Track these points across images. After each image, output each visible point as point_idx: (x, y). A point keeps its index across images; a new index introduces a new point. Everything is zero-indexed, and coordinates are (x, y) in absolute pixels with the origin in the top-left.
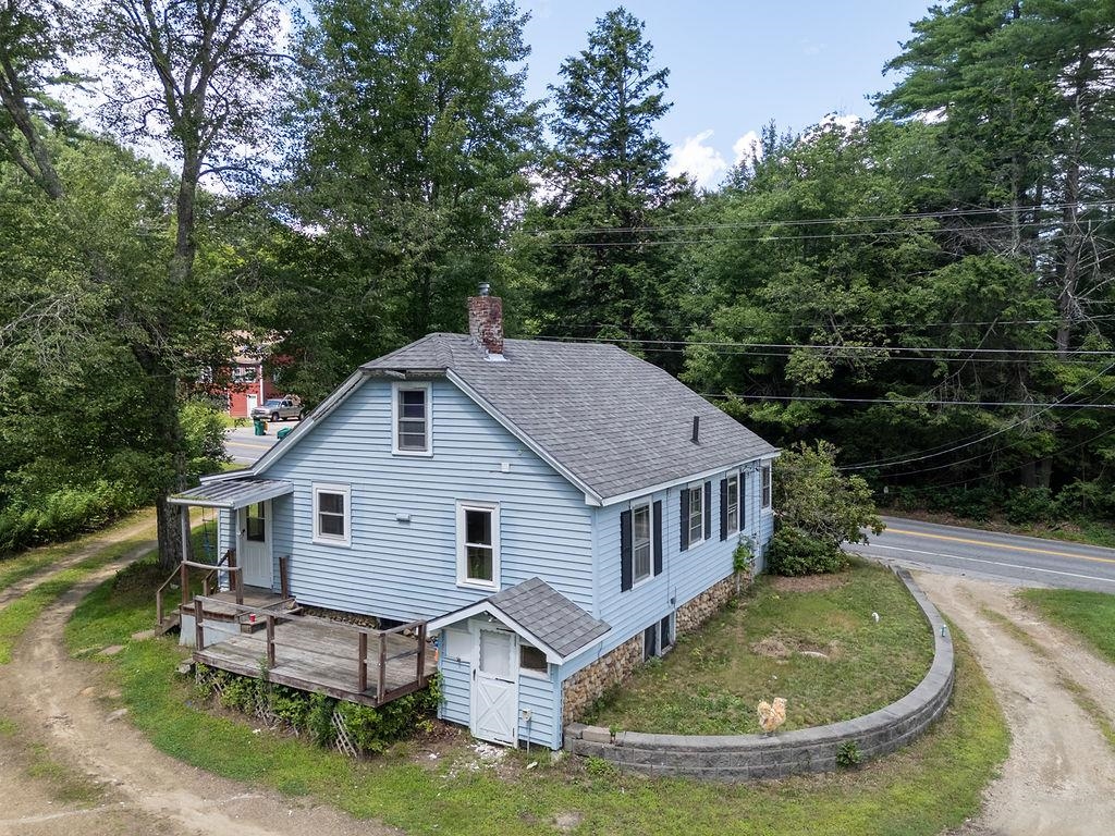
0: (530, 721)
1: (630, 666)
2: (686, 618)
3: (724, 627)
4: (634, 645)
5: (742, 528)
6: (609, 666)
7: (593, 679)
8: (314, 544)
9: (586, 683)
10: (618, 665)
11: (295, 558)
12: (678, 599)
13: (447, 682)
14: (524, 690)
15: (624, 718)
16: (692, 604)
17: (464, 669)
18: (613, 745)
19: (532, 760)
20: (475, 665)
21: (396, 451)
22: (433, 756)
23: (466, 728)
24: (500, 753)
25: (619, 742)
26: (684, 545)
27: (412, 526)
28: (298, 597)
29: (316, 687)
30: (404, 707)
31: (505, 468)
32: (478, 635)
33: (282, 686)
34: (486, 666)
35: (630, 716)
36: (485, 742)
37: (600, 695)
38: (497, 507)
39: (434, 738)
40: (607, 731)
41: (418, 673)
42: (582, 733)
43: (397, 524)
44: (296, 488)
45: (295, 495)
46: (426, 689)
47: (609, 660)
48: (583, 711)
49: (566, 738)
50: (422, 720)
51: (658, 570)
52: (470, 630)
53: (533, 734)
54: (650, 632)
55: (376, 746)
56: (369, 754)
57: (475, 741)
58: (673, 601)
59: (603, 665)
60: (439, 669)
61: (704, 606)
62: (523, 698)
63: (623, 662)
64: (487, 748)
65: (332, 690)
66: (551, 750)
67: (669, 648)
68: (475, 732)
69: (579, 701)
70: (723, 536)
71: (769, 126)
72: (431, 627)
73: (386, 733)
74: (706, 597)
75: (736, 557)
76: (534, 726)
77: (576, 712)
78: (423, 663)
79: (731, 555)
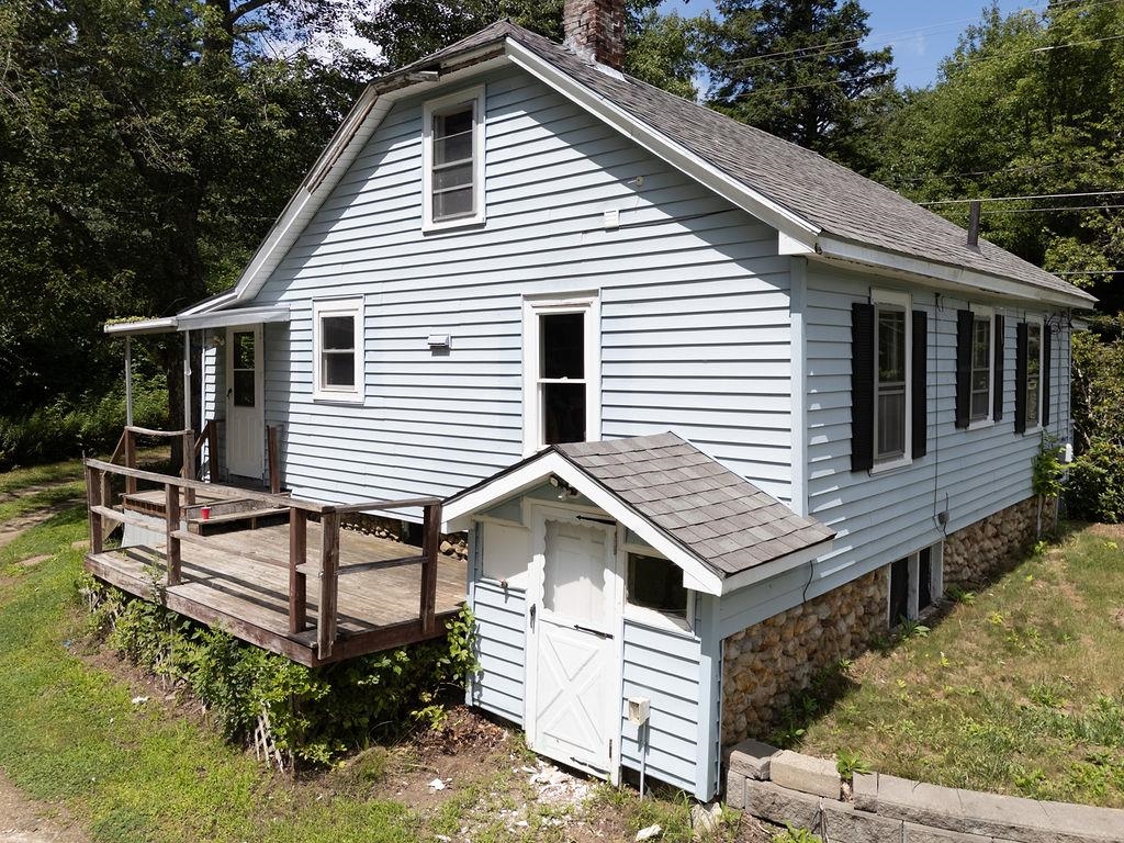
0: (645, 729)
1: (864, 631)
2: (961, 561)
3: (1032, 583)
4: (872, 590)
5: (1046, 422)
6: (825, 623)
7: (790, 647)
8: (317, 402)
9: (777, 653)
10: (843, 626)
11: (292, 428)
12: (952, 517)
13: (484, 630)
14: (633, 654)
15: (866, 740)
16: (970, 535)
17: (513, 604)
18: (847, 807)
19: (649, 819)
20: (535, 595)
21: (428, 225)
22: (438, 784)
23: (516, 728)
24: (582, 791)
25: (865, 801)
26: (962, 420)
27: (453, 356)
28: (295, 490)
29: (226, 620)
30: (386, 673)
31: (611, 220)
32: (541, 531)
33: (182, 618)
34: (556, 600)
35: (882, 737)
36: (554, 763)
37: (805, 683)
38: (596, 301)
39: (448, 744)
40: (830, 767)
41: (423, 606)
42: (767, 767)
43: (428, 356)
44: (294, 316)
45: (293, 326)
46: (441, 642)
47: (824, 612)
48: (768, 714)
49: (731, 774)
50: (427, 705)
51: (919, 450)
52: (527, 521)
53: (654, 758)
54: (900, 568)
55: (320, 752)
56: (306, 769)
57: (534, 758)
58: (943, 518)
59: (813, 619)
60: (470, 604)
61: (987, 544)
62: (633, 673)
63: (851, 620)
64: (555, 775)
65: (249, 627)
66: (694, 800)
67: (931, 610)
68: (535, 740)
69: (760, 692)
70: (1020, 426)
71: (990, 9)
72: (449, 513)
73: (347, 725)
74: (990, 530)
75: (1037, 469)
76: (655, 738)
77: (754, 715)
78: (433, 586)
79: (1029, 464)
